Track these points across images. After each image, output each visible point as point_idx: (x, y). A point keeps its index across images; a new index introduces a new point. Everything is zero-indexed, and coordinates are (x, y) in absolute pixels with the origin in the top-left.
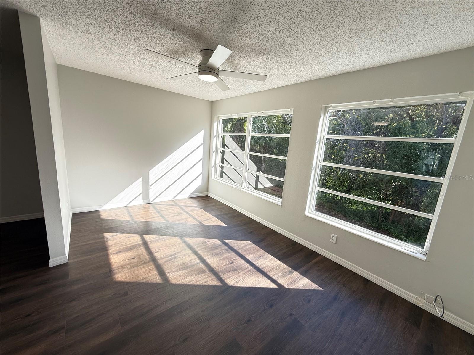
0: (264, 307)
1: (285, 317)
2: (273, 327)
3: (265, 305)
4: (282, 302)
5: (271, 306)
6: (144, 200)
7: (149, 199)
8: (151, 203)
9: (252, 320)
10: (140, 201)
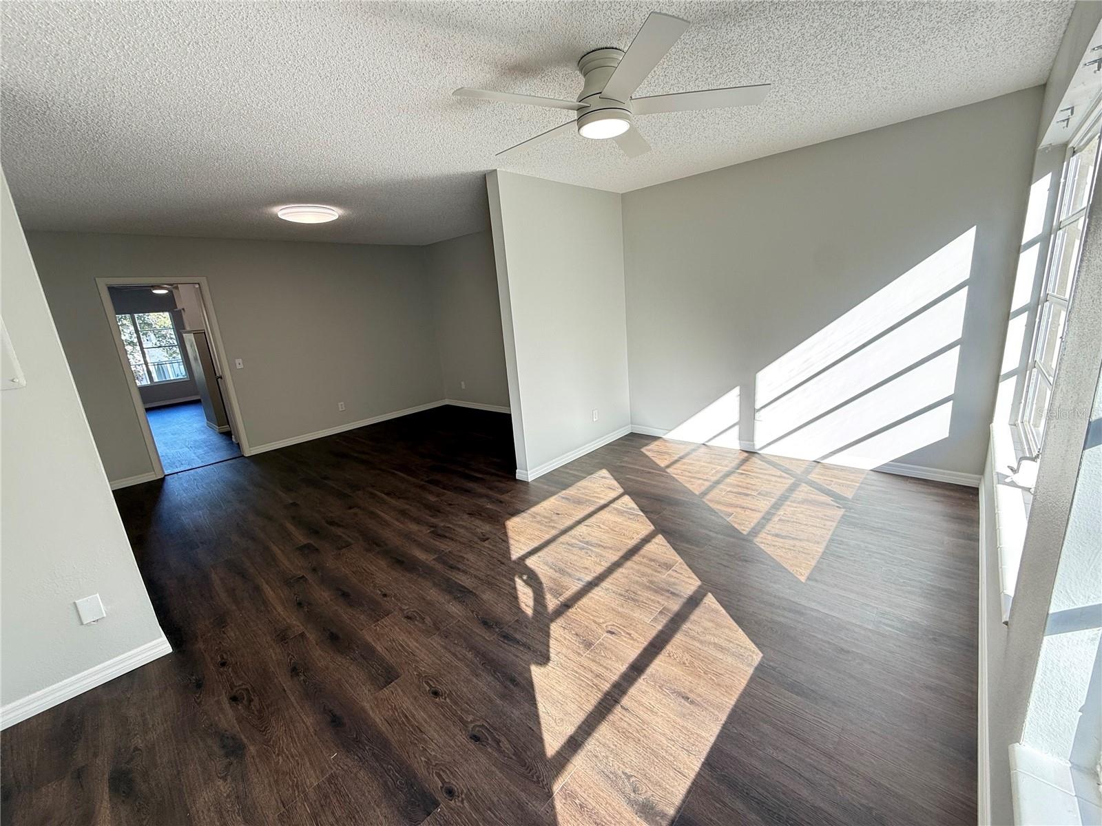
0: (472, 722)
1: (441, 773)
2: (416, 742)
3: (478, 723)
4: (494, 768)
5: (475, 738)
6: (742, 442)
7: (753, 441)
8: (759, 452)
9: (437, 699)
10: (732, 442)
